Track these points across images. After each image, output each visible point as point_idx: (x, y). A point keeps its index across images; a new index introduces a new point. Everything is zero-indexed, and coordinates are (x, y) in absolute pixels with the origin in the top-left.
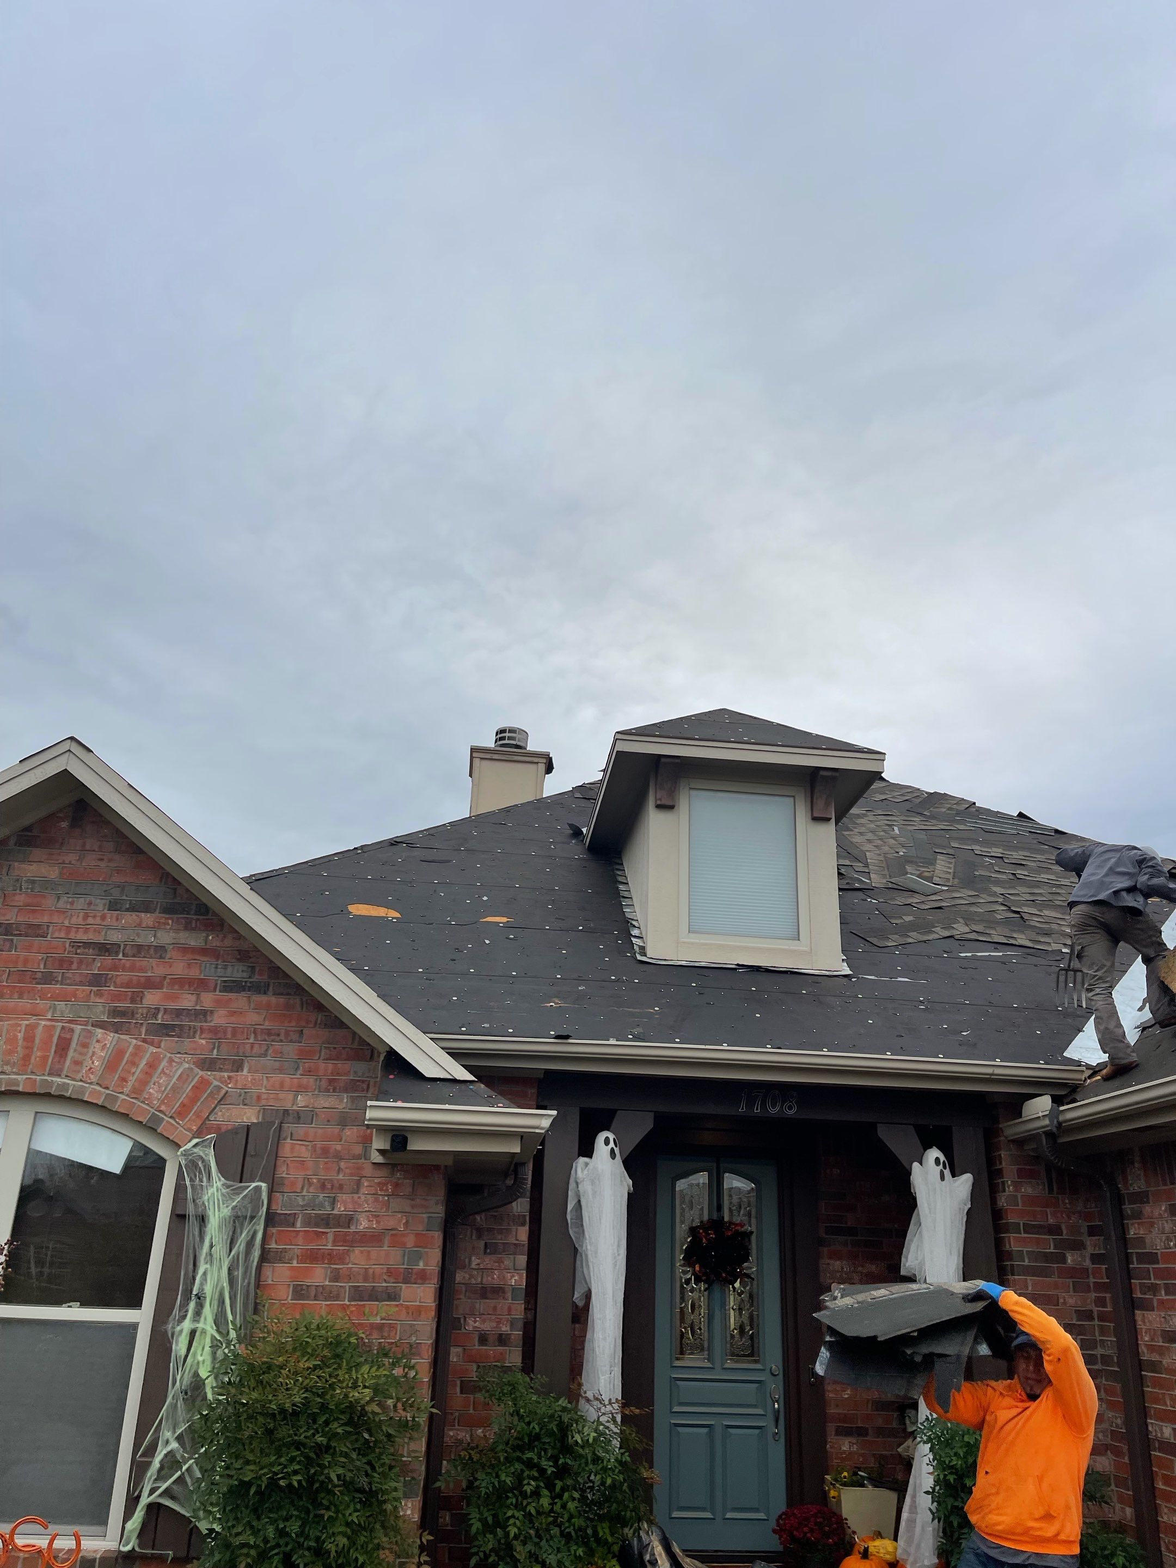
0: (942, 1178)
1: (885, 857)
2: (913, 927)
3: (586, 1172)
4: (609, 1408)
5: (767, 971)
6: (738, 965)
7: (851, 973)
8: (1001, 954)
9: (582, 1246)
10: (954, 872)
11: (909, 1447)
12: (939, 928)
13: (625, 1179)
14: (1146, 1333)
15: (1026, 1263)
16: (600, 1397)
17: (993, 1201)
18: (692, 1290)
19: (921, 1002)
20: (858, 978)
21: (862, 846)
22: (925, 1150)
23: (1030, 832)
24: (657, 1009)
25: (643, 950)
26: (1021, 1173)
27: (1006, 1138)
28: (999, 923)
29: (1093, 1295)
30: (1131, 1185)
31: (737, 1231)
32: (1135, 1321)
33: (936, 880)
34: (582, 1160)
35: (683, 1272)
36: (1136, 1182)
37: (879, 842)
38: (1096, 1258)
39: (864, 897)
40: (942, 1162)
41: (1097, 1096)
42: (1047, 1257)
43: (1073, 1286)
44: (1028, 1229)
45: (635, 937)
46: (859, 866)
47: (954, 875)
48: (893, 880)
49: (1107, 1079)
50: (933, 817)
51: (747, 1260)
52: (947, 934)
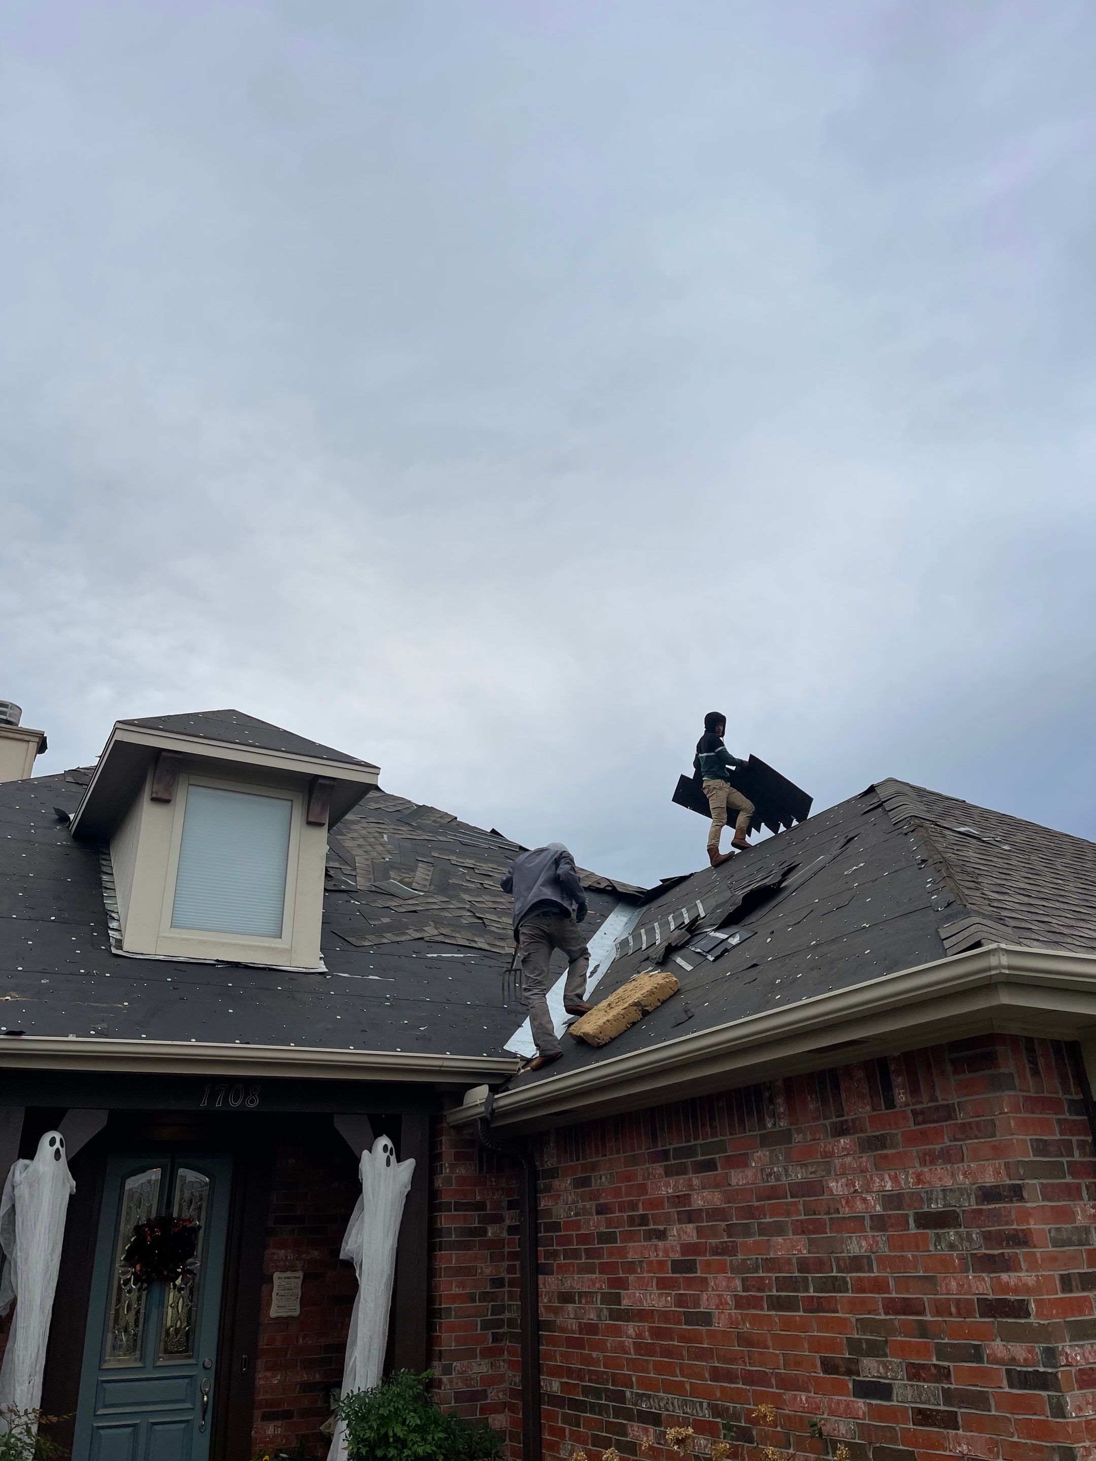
0: (388, 1164)
1: (372, 862)
2: (388, 928)
3: (24, 1174)
4: (24, 1419)
5: (246, 967)
6: (217, 961)
7: (327, 970)
8: (462, 955)
9: (11, 1253)
10: (431, 879)
11: (330, 1424)
12: (412, 931)
13: (68, 1181)
14: (545, 1295)
15: (453, 1238)
16: (14, 1408)
17: (431, 1182)
18: (130, 1291)
19: (387, 998)
20: (333, 976)
21: (353, 850)
22: (376, 1138)
23: (499, 847)
24: (126, 1004)
25: (119, 944)
26: (458, 1156)
27: (448, 1124)
28: (463, 927)
29: (506, 1264)
30: (546, 1162)
31: (184, 1227)
32: (537, 1285)
33: (415, 885)
34: (22, 1162)
35: (122, 1272)
36: (550, 1161)
37: (369, 848)
38: (512, 1230)
39: (349, 899)
40: (389, 1148)
41: (526, 1084)
42: (472, 1232)
43: (491, 1255)
44: (458, 1206)
45: (113, 929)
46: (347, 869)
47: (431, 882)
48: (377, 884)
49: (535, 1069)
50: (419, 828)
51: (191, 1255)
52: (418, 935)
